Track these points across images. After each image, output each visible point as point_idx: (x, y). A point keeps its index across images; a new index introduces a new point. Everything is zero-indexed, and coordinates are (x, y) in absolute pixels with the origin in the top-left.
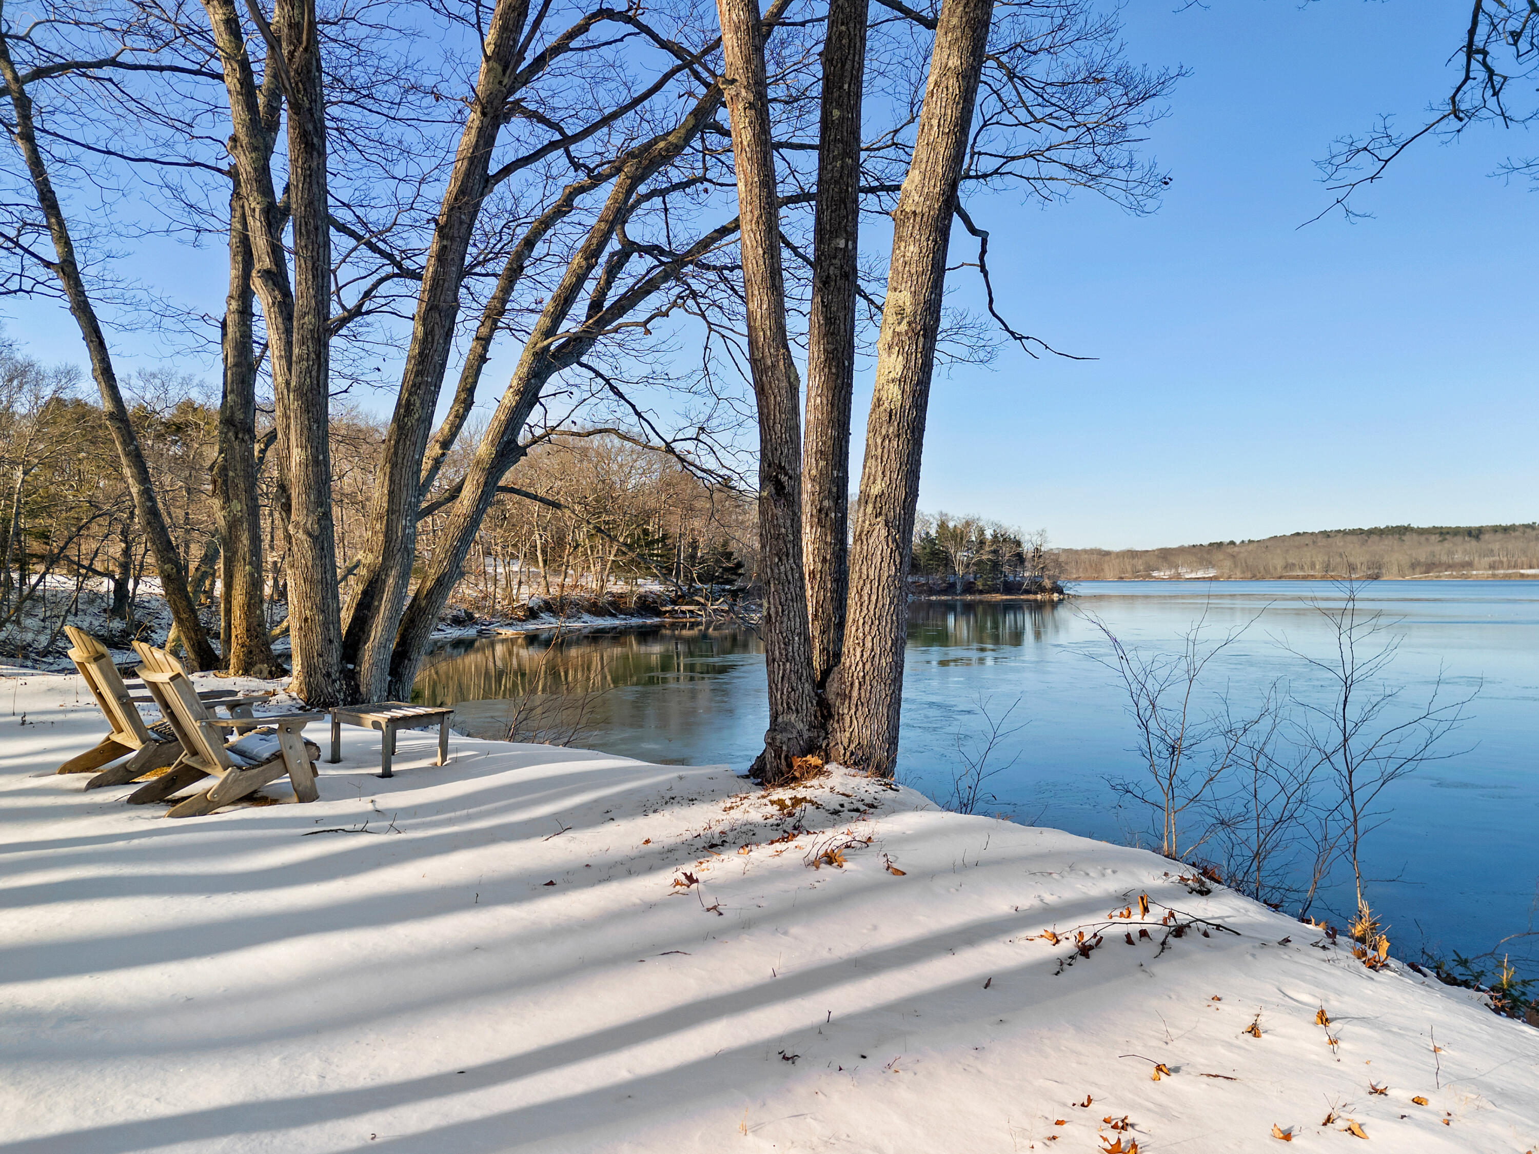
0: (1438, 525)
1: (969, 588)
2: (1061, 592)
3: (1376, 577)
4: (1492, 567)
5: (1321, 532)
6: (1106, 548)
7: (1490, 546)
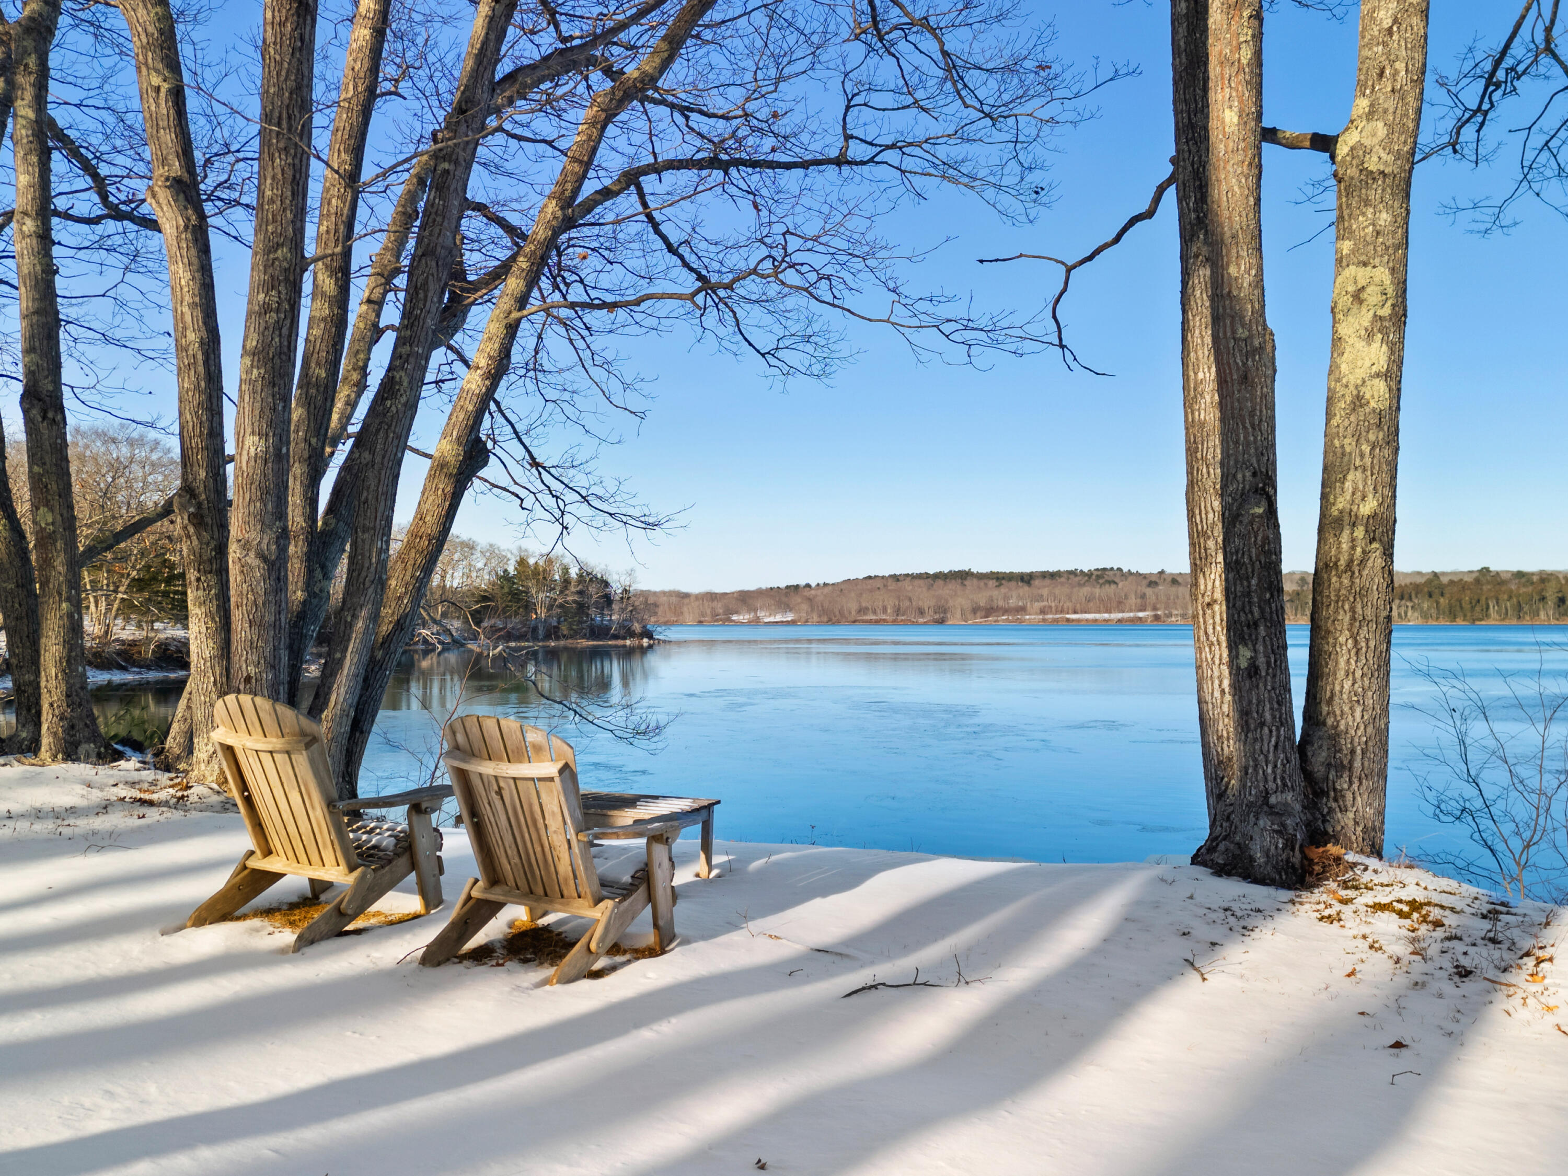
0: (995, 570)
1: (553, 632)
2: (650, 637)
3: (941, 622)
4: (1043, 611)
5: (891, 576)
6: (684, 589)
7: (1040, 591)
